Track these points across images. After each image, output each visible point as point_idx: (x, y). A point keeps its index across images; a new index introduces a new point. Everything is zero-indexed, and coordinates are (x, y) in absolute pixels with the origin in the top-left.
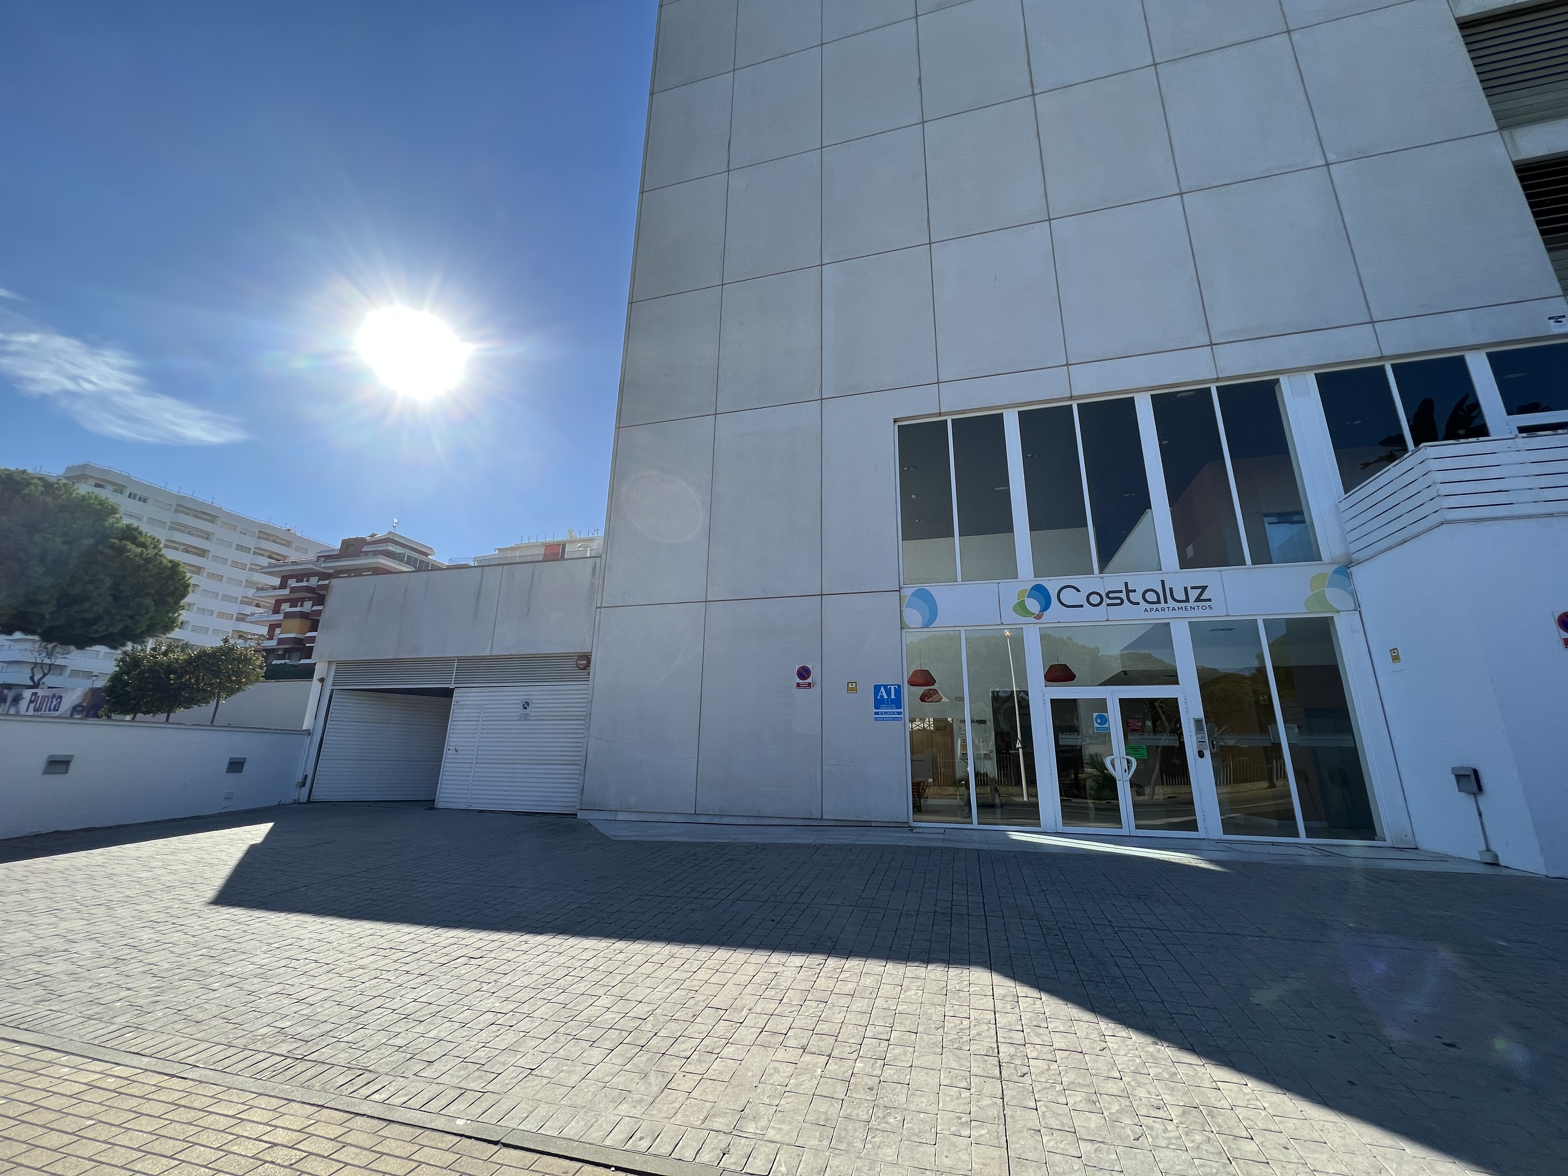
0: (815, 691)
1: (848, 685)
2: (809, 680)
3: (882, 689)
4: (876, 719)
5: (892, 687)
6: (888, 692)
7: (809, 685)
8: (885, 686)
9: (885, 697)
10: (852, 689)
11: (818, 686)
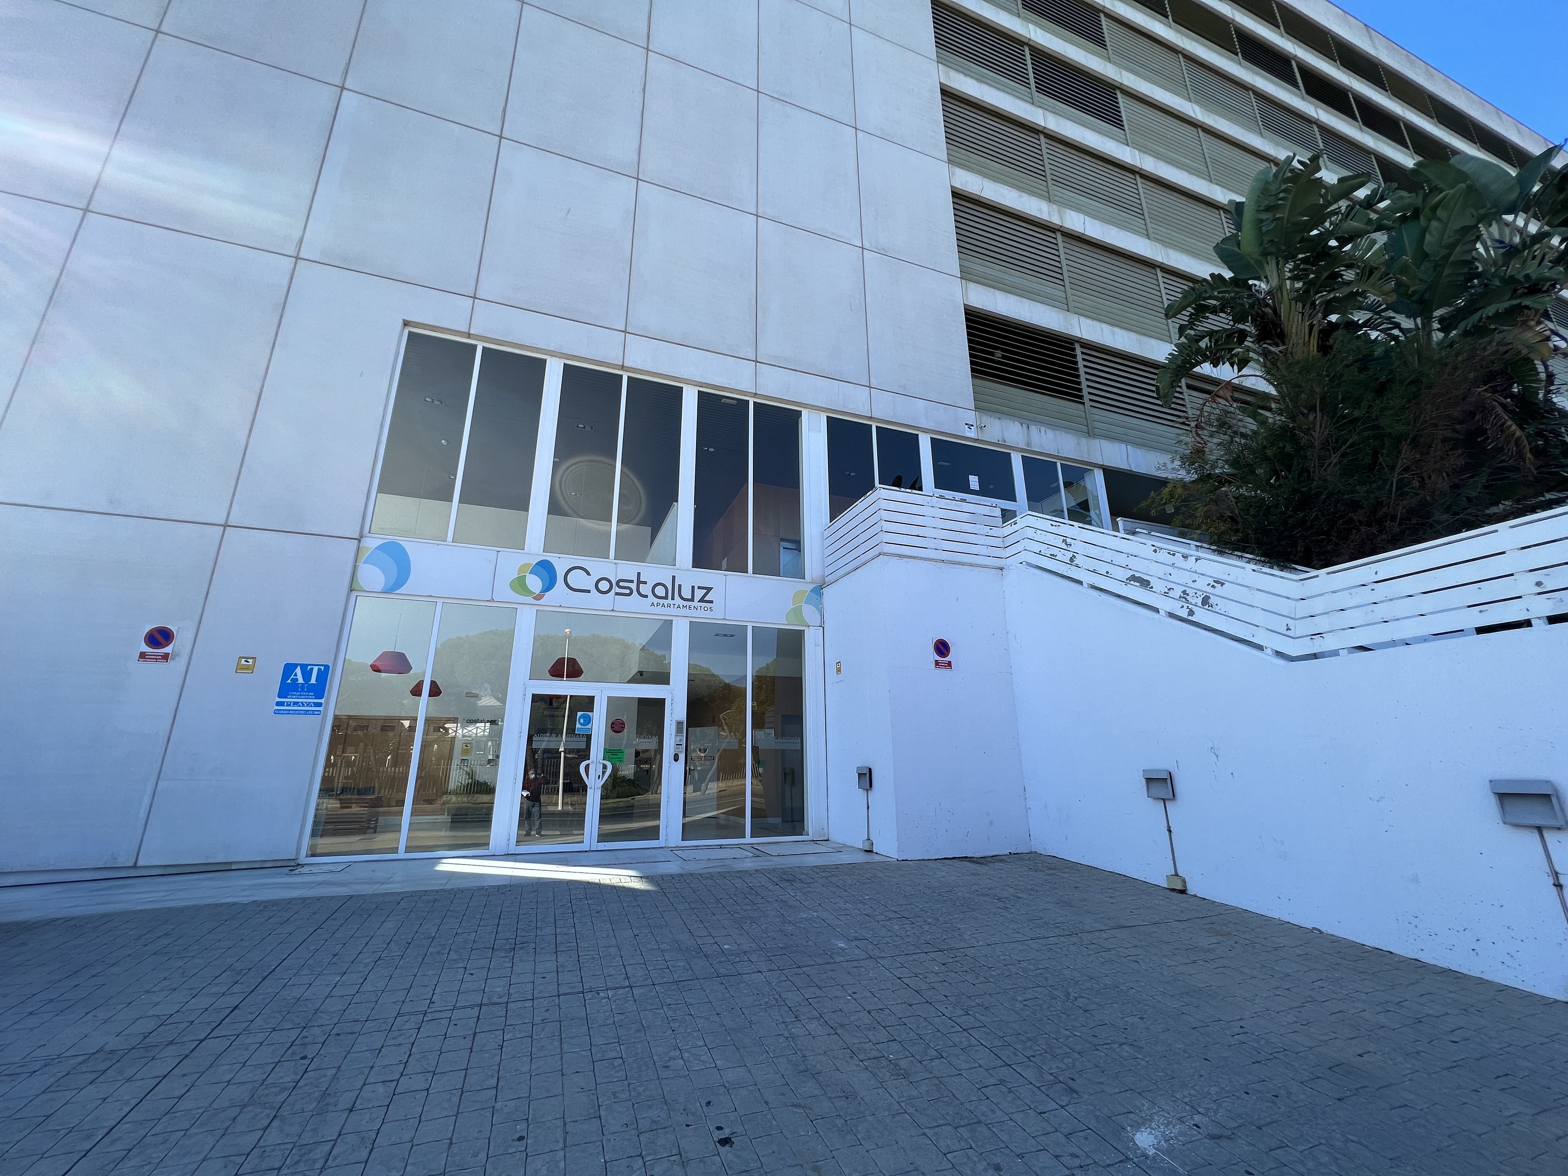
0: (176, 667)
1: (239, 661)
2: (168, 649)
3: (298, 670)
4: (277, 712)
5: (315, 669)
6: (307, 675)
7: (166, 657)
8: (304, 667)
9: (301, 680)
10: (247, 668)
11: (182, 662)
